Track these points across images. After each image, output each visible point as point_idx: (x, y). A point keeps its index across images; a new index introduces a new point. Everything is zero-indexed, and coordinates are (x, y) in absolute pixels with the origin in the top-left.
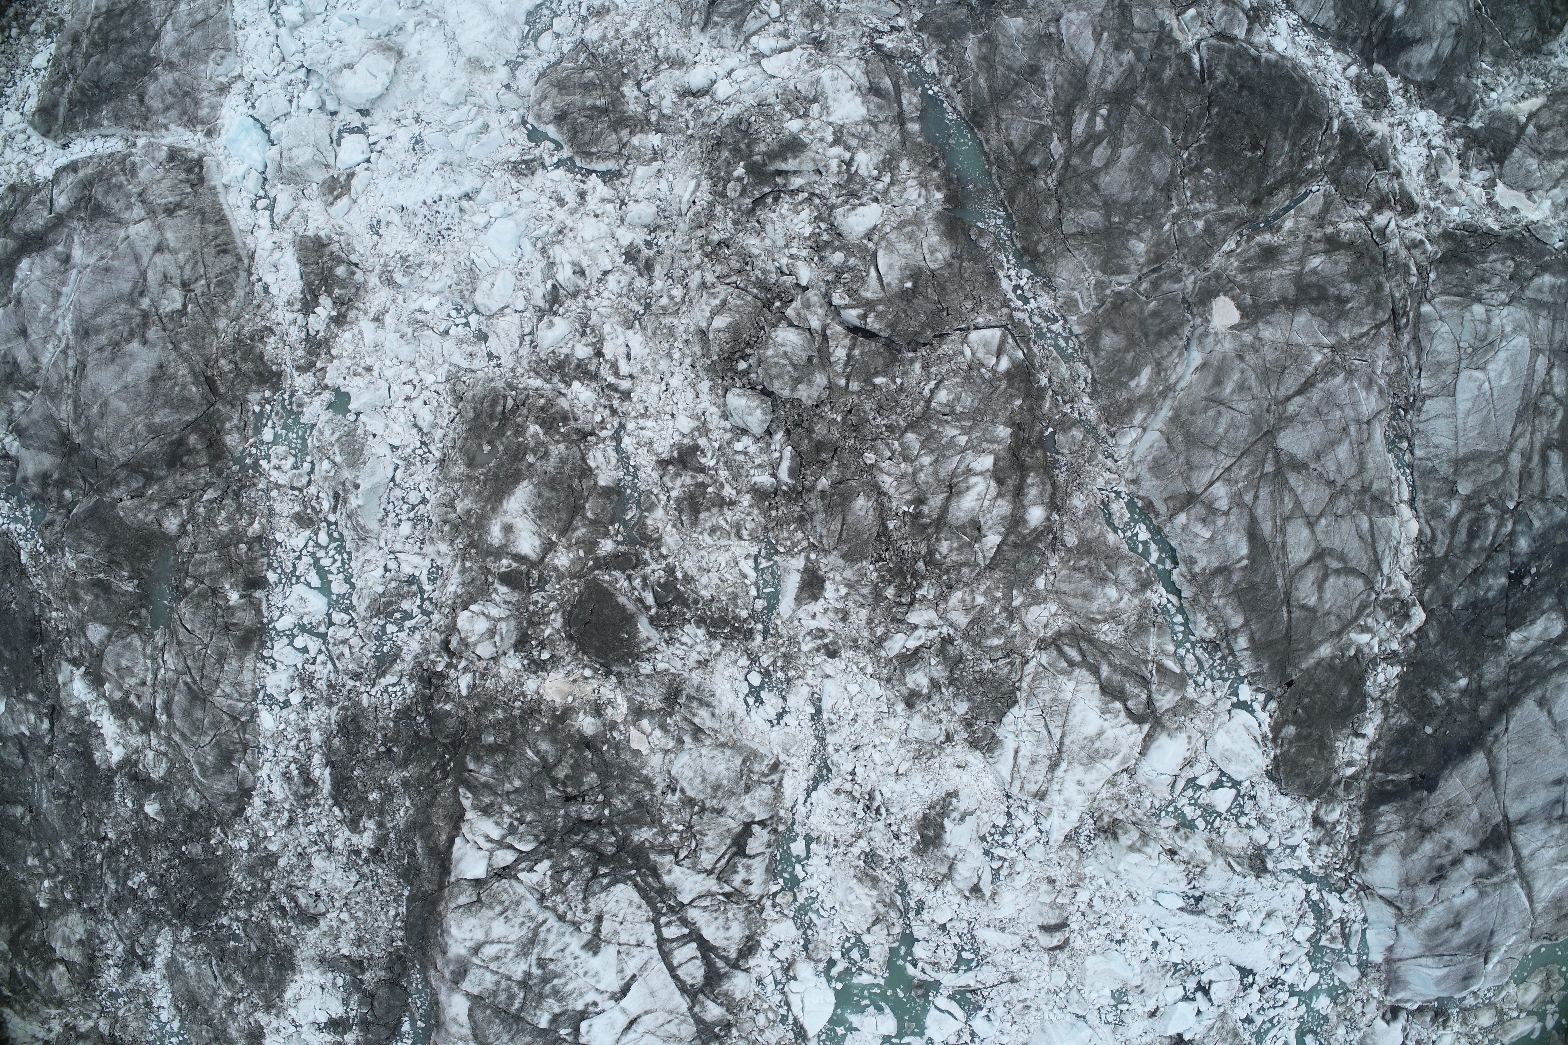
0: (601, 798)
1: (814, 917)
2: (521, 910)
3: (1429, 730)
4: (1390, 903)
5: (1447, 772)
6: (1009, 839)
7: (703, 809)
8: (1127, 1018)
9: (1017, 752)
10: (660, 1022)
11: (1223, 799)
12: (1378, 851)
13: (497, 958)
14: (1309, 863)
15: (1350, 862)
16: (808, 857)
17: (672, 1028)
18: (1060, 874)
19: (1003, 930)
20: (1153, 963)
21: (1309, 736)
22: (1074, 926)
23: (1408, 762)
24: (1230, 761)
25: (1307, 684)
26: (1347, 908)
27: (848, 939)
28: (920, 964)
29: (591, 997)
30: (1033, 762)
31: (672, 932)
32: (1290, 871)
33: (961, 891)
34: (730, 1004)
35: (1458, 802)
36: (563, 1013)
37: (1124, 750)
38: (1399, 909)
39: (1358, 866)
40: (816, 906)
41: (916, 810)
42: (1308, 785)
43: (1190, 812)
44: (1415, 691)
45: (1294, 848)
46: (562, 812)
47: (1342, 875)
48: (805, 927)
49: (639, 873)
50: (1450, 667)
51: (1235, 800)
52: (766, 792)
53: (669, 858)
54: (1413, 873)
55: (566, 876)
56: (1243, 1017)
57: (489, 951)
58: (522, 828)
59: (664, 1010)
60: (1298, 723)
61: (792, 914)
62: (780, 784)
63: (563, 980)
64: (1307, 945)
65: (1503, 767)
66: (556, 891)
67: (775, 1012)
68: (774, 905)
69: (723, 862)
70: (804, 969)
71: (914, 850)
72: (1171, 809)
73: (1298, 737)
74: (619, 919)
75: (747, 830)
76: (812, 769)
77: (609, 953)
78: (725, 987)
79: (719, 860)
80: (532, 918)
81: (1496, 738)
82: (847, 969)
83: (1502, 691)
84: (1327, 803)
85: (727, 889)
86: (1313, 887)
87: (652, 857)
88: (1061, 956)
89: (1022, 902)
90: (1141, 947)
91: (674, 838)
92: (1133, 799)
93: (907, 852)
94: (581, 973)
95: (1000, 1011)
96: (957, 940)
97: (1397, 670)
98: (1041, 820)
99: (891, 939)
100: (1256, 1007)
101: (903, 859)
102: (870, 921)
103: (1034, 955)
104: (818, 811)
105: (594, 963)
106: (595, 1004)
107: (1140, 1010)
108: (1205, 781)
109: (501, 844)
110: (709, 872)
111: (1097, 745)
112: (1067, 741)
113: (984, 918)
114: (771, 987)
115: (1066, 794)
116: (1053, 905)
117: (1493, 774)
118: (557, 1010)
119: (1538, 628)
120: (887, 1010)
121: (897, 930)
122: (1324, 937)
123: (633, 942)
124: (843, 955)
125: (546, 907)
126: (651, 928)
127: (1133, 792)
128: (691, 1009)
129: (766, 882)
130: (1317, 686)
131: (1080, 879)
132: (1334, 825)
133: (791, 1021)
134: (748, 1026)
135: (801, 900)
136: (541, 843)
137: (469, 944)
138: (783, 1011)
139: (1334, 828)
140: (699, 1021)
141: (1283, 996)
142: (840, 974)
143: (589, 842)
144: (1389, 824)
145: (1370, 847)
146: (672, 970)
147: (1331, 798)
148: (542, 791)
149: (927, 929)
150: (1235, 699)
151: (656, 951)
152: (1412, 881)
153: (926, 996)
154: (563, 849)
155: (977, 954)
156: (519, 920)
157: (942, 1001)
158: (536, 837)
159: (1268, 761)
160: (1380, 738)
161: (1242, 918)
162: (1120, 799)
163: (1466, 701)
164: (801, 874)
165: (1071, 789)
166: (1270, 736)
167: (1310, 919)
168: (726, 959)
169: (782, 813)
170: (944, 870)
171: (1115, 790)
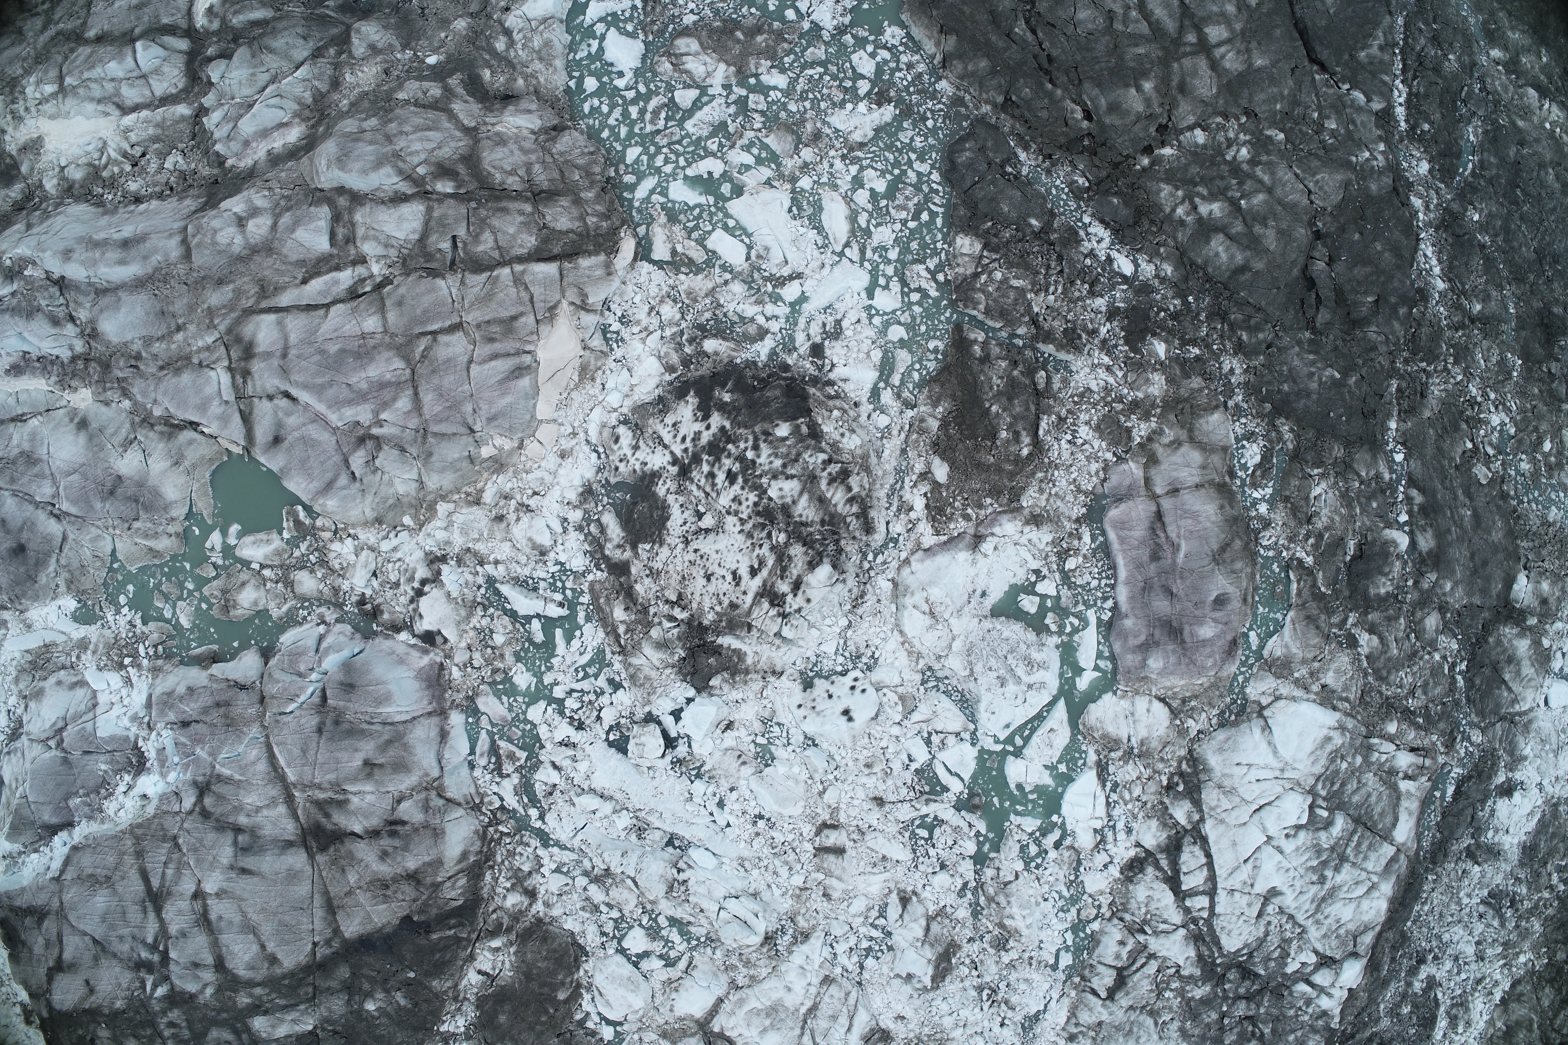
0: (1226, 1021)
1: (1066, 893)
2: (1323, 931)
3: (412, 975)
4: (449, 800)
5: (388, 930)
6: (865, 944)
7: (1143, 1007)
8: (758, 727)
9: (849, 1030)
10: (1234, 814)
11: (637, 941)
12: (464, 855)
13: (1357, 883)
14: (541, 852)
15: (492, 840)
16: (1058, 950)
17: (1225, 804)
18: (817, 902)
19: (884, 858)
20: (725, 785)
21: (542, 985)
22: (808, 847)
23: (434, 948)
24: (629, 979)
25: (542, 1033)
26: (495, 788)
27: (1037, 867)
28: (972, 834)
29: (1289, 846)
30: (834, 1018)
31: (1202, 902)
32: (563, 847)
33: (920, 901)
34: (1163, 815)
35: (374, 897)
36: (1318, 829)
37: (742, 1013)
38: (440, 796)
39: (483, 836)
40: (1061, 903)
41: (951, 986)
42: (546, 938)
43: (675, 937)
44: (424, 1007)
45: (557, 870)
46: (1262, 1011)
47: (501, 828)
48: (1075, 883)
49: (1215, 959)
50: (384, 1020)
51: (623, 936)
52: (1085, 1017)
53: (1185, 973)
54: (428, 842)
55: (1276, 955)
56: (621, 692)
57: (1361, 890)
58: (1301, 1003)
59: (1228, 825)
60: (554, 1001)
61: (1085, 897)
62: (1069, 1019)
63: (1309, 864)
64: (542, 758)
65: (319, 913)
66: (1288, 941)
67: (1122, 798)
68: (1099, 907)
69: (1138, 964)
70: (1085, 840)
71: (959, 947)
72: (694, 943)
73: (555, 988)
74: (1244, 918)
75: (1111, 994)
76: (1038, 1030)
77: (1261, 888)
78: (1165, 835)
79: (1142, 966)
80: (1318, 922)
81: (328, 942)
82: (1044, 835)
83: (323, 984)
84: (520, 911)
85: (1141, 938)
86: (538, 824)
87: (1198, 972)
88: (825, 816)
89: (861, 883)
90: (737, 807)
91: (1174, 985)
92: (734, 960)
93: (967, 948)
94: (1292, 873)
95: (897, 766)
96: (932, 852)
97: (444, 1028)
98: (829, 957)
99: (997, 864)
100: (605, 700)
101: (971, 940)
102: (1013, 885)
103: (855, 823)
104: (1041, 994)
105: (1277, 882)
106: (1287, 836)
107: (743, 732)
108: (656, 964)
109: (1321, 990)
110: (1152, 956)
111: (767, 1022)
112: (798, 1031)
113: (901, 870)
114: (1120, 825)
115: (804, 983)
116: (829, 874)
117: (331, 908)
118: (1323, 835)
119: (282, 1031)
120: (1012, 786)
121: (989, 873)
122: (522, 761)
123: (1237, 895)
124: (1046, 852)
125: (1300, 926)
126: (1218, 910)
127: (734, 967)
128: (1202, 820)
129: (1102, 932)
130: (531, 1028)
131: (799, 897)
132: (513, 887)
133: (1109, 785)
134: (1152, 787)
135: (1074, 911)
136: (1288, 987)
137: (1376, 894)
138: (1114, 797)
139: (513, 885)
140: (1197, 804)
141: (571, 703)
142: (1052, 831)
143: (1247, 983)
144: (453, 888)
145: (472, 859)
146: (1210, 865)
147: (517, 916)
148: (1274, 1031)
149: (961, 870)
150: (618, 1028)
151: (1219, 886)
152: (429, 832)
153: (972, 795)
154: (1270, 977)
155: (913, 831)
156: (1329, 921)
157: (956, 786)
158: (1291, 994)
159: (586, 966)
160: (462, 967)
161: (624, 820)
162: (747, 964)
163: (366, 986)
164: (1069, 936)
165: (799, 986)
166: (583, 991)
167: (539, 789)
168: (1158, 867)
169: (1073, 993)
170: (935, 927)
171: (752, 972)
